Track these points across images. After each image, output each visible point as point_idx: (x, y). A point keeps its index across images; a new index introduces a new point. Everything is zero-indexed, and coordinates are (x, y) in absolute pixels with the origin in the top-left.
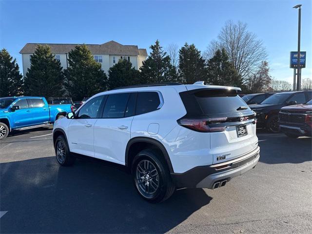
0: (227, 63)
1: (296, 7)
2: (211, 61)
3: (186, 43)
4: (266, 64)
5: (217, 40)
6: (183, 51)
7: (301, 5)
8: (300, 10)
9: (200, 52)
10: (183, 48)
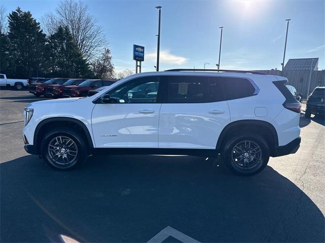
0: (72, 44)
1: (158, 7)
2: (52, 37)
3: (19, 8)
4: (108, 51)
5: (55, 13)
6: (14, 16)
7: (161, 7)
8: (160, 10)
9: (39, 24)
10: (15, 12)
